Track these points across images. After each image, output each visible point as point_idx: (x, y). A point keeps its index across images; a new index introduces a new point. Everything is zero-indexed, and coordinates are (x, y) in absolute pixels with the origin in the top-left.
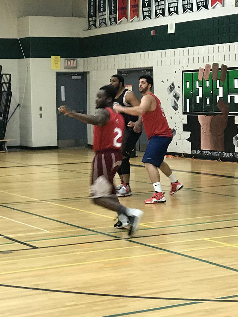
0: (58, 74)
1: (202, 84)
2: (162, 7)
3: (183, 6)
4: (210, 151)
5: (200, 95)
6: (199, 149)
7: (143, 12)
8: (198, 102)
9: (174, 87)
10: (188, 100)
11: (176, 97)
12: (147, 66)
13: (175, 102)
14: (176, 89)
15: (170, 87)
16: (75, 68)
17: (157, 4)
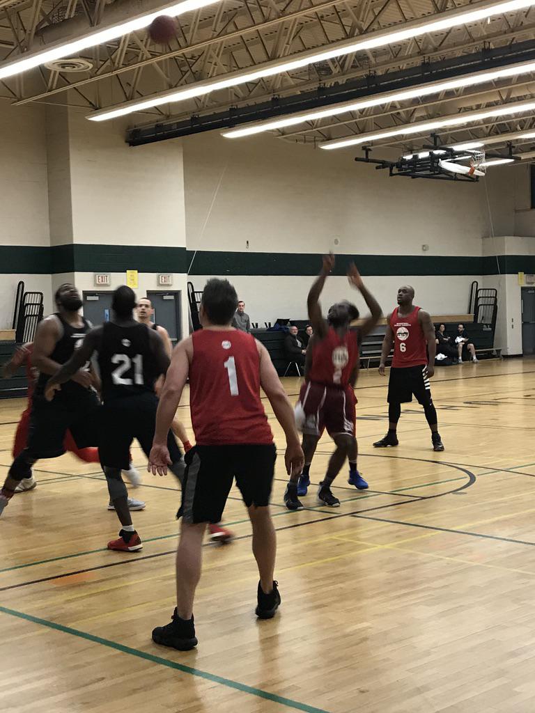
0: (523, 289)
16: (533, 283)
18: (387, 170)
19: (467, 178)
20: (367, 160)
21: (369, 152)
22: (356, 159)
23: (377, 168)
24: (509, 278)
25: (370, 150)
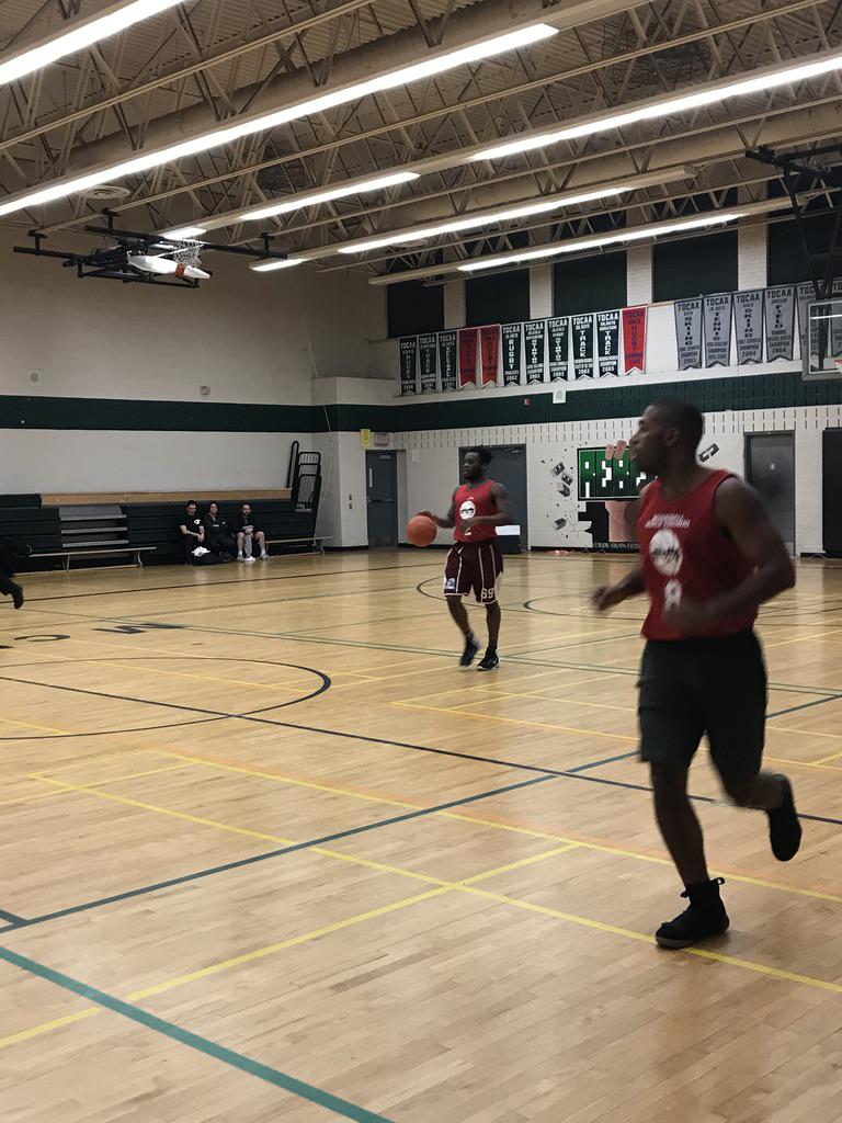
0: (368, 453)
1: (612, 464)
2: (541, 371)
3: (577, 371)
4: (625, 543)
5: (609, 476)
6: (607, 542)
7: (505, 377)
8: (604, 485)
9: (563, 468)
10: (588, 484)
11: (567, 480)
12: (515, 442)
13: (565, 486)
14: (567, 471)
15: (557, 468)
16: (386, 445)
17: (531, 366)
18: (76, 267)
19: (185, 283)
20: (37, 252)
21: (41, 240)
22: (17, 250)
23: (64, 265)
24: (344, 438)
25: (43, 236)
